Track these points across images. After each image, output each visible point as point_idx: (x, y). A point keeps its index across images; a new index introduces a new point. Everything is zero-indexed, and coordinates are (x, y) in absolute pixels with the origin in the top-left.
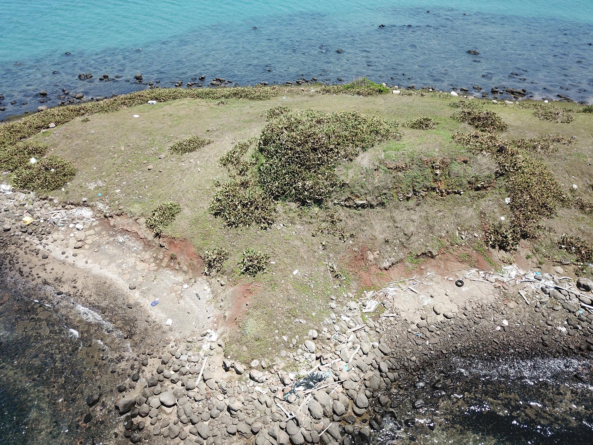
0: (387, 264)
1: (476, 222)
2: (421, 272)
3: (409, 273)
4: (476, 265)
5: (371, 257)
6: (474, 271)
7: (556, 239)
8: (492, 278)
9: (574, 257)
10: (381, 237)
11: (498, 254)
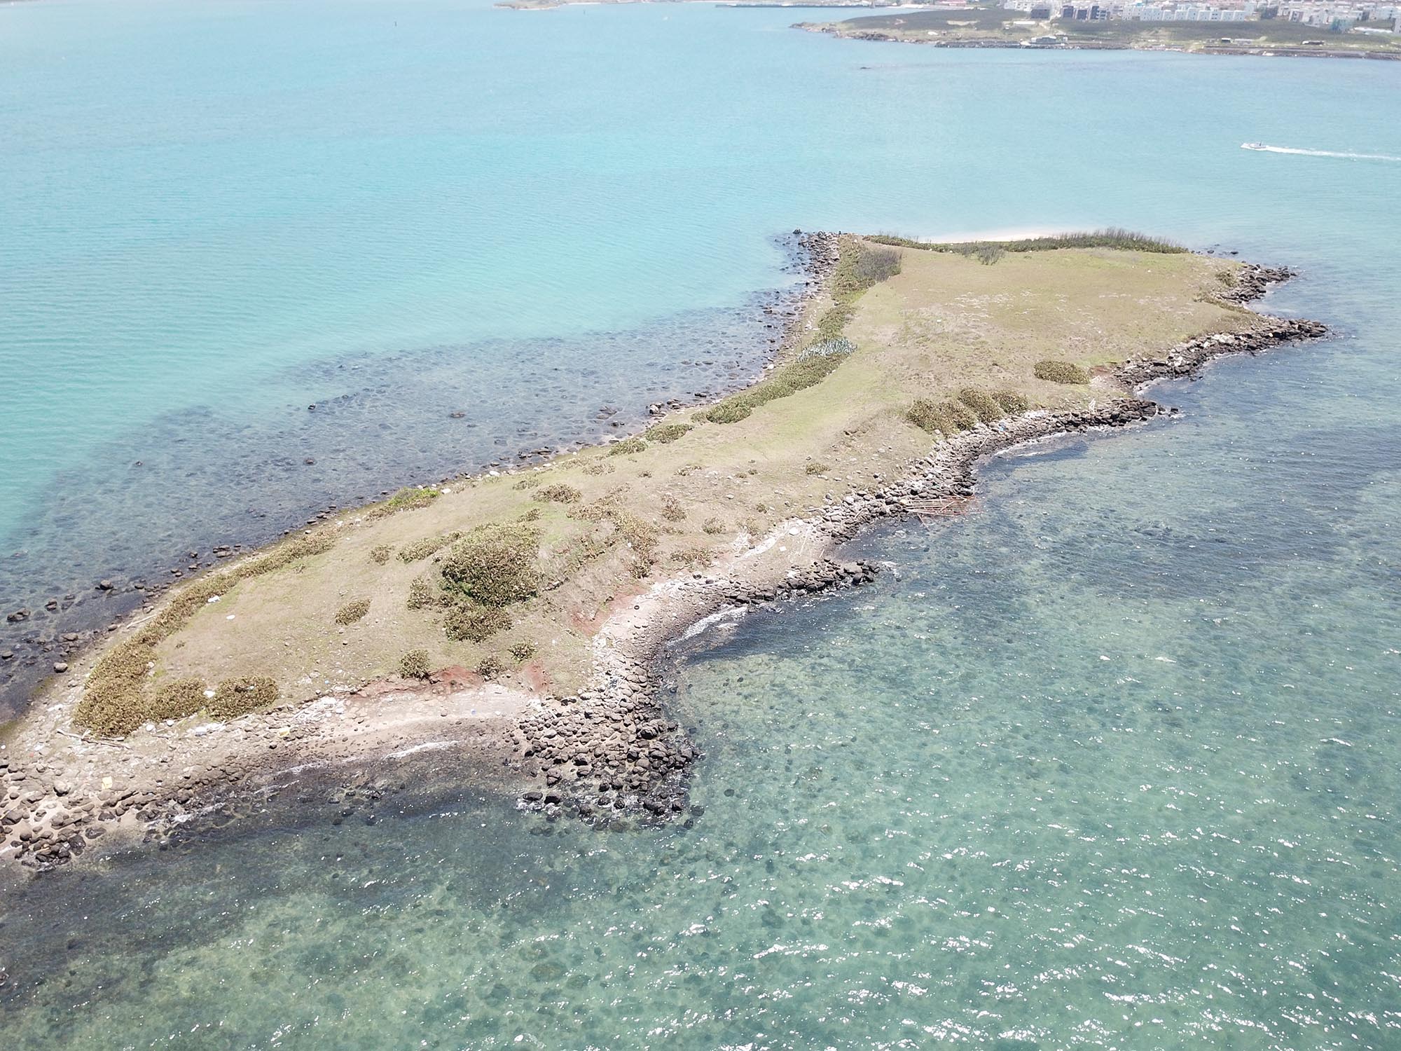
0: (592, 616)
1: (622, 567)
2: (612, 612)
3: (607, 616)
4: (638, 593)
5: (581, 616)
6: (638, 597)
7: (669, 557)
8: (651, 596)
9: (684, 562)
10: (579, 601)
11: (644, 581)
